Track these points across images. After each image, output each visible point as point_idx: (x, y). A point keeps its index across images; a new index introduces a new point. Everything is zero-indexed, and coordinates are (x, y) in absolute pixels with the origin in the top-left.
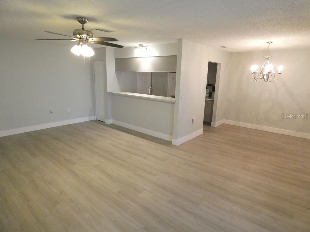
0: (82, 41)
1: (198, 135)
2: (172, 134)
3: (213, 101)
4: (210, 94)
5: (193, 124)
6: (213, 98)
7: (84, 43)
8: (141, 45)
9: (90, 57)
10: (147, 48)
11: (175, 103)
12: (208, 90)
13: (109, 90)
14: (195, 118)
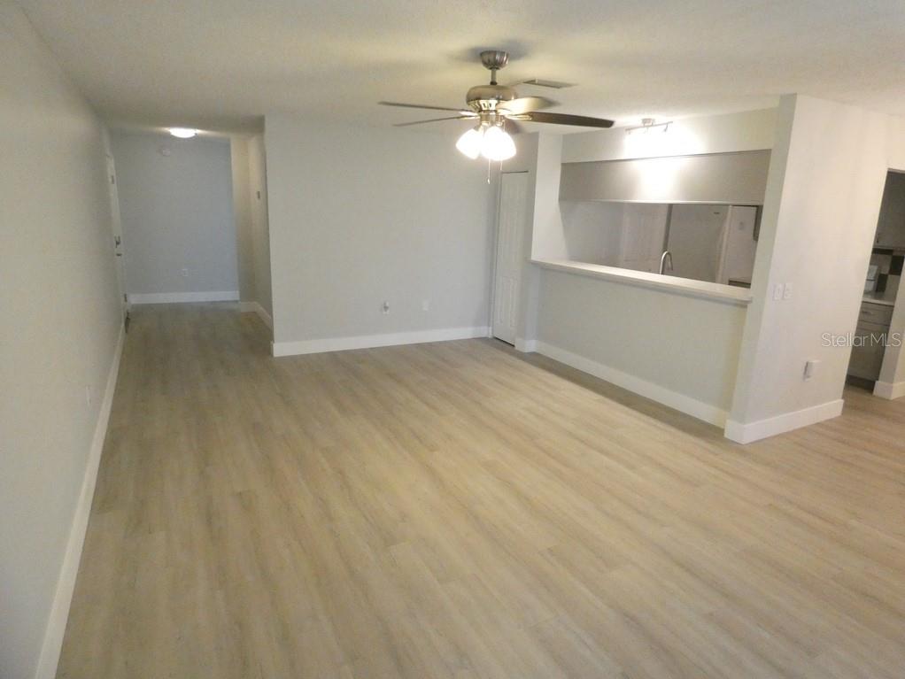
0: (487, 118)
1: (822, 418)
2: (726, 403)
3: (893, 306)
4: (879, 282)
5: (807, 380)
6: (894, 298)
7: (493, 124)
8: (650, 119)
9: (504, 162)
10: (665, 130)
11: (749, 305)
12: (875, 268)
13: (537, 255)
14: (815, 361)
